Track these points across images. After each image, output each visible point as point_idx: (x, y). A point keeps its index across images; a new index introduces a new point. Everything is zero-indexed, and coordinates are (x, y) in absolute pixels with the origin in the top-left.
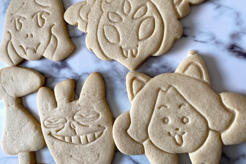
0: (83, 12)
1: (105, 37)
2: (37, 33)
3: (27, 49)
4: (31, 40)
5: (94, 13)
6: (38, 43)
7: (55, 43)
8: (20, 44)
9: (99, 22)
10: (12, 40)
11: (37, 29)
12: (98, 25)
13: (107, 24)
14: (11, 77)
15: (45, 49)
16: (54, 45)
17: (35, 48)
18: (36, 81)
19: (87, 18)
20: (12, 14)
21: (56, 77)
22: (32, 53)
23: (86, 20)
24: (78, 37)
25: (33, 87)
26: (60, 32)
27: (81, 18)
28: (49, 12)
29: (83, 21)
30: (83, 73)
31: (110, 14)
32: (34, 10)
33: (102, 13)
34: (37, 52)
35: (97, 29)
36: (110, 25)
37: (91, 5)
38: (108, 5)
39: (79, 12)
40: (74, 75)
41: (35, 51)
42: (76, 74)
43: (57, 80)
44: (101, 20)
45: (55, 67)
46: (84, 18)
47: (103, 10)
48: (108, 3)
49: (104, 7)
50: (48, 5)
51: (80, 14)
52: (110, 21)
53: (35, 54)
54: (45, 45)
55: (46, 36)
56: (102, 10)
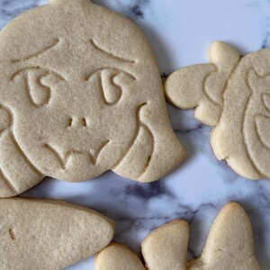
0: (212, 85)
1: (258, 137)
2: (100, 118)
3: (68, 154)
4: (82, 132)
5: (236, 91)
6: (103, 139)
7: (148, 143)
8: (43, 141)
9: (245, 108)
10: (15, 129)
11: (102, 108)
12: (244, 115)
13: (260, 114)
14: (6, 230)
15: (123, 155)
16: (148, 148)
17: (92, 152)
18: (99, 232)
19: (223, 99)
20: (13, 61)
21: (138, 218)
22: (86, 164)
23: (219, 101)
24: (188, 131)
25: (88, 249)
26: (161, 121)
27: (208, 97)
28: (134, 74)
29: (214, 103)
30: (203, 205)
31: (265, 97)
32: (93, 62)
33: (251, 94)
34: (98, 160)
35: (243, 122)
36: (266, 117)
37: (227, 75)
38: (260, 81)
39: (203, 84)
40: (183, 210)
41: (92, 160)
42: (186, 207)
43: (140, 224)
44: (249, 106)
45: (135, 194)
46: (214, 98)
47: (253, 88)
48: (260, 77)
49: (253, 83)
50: (131, 59)
51: (207, 88)
52: (267, 109)
53: (92, 167)
54: (124, 147)
55: (127, 125)
56: (249, 88)
